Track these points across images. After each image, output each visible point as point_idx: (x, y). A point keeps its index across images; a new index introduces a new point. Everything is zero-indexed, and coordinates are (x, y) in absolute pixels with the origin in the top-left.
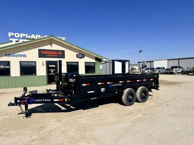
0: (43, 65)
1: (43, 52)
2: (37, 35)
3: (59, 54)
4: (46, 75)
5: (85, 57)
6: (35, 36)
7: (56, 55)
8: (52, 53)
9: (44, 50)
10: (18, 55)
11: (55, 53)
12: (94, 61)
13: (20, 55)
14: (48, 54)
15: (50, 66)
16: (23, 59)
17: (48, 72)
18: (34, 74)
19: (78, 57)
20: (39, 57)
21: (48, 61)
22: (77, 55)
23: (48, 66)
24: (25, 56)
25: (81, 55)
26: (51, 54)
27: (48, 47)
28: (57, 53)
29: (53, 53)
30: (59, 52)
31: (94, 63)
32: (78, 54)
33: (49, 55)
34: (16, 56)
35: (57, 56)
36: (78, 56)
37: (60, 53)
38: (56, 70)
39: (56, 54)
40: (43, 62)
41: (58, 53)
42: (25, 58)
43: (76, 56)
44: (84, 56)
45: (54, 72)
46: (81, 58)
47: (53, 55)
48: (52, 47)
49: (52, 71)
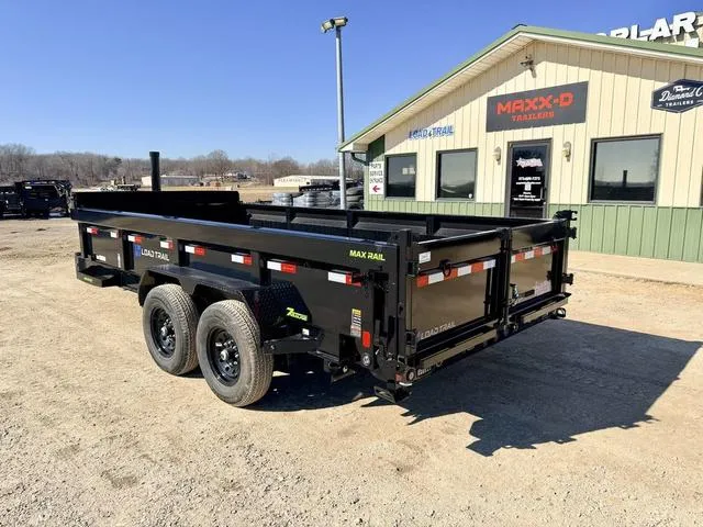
0: (499, 160)
1: (500, 105)
3: (562, 104)
4: (503, 201)
6: (670, 22)
7: (549, 110)
8: (532, 104)
9: (504, 99)
10: (434, 129)
11: (545, 103)
13: (438, 131)
14: (518, 112)
15: (523, 163)
16: (446, 143)
18: (470, 196)
19: (663, 107)
20: (488, 130)
21: (514, 143)
22: (657, 95)
23: (515, 163)
24: (449, 131)
25: (686, 92)
26: (528, 109)
27: (521, 83)
28: (551, 102)
29: (537, 104)
30: (562, 96)
32: (663, 85)
33: (519, 118)
34: (430, 134)
35: (552, 114)
36: (666, 97)
37: (566, 99)
38: (542, 180)
39: (550, 106)
40: (498, 150)
41: (556, 101)
42: (450, 138)
45: (535, 190)
46: (680, 108)
47: (536, 112)
48: (534, 76)
49: (528, 187)
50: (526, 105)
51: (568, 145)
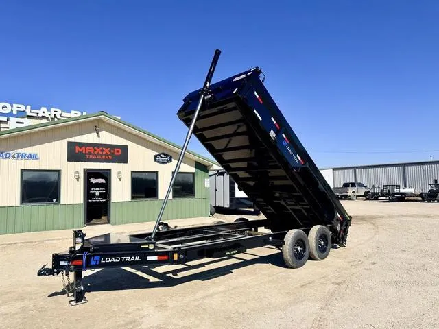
0: (78, 180)
1: (77, 148)
2: (53, 110)
3: (116, 153)
4: (82, 201)
5: (173, 160)
7: (109, 155)
8: (98, 150)
9: (81, 145)
10: (18, 154)
11: (107, 151)
12: (192, 170)
13: (24, 156)
14: (90, 153)
15: (93, 181)
16: (30, 164)
17: (88, 194)
18: (54, 200)
19: (158, 161)
21: (87, 169)
22: (156, 157)
23: (89, 181)
24: (35, 157)
25: (164, 157)
26: (96, 152)
27: (90, 138)
28: (109, 151)
29: (101, 151)
30: (116, 150)
31: (193, 173)
32: (158, 153)
33: (91, 156)
34: (14, 157)
35: (110, 157)
36: (159, 158)
37: (118, 152)
38: (106, 190)
39: (109, 153)
40: (77, 172)
41: (112, 151)
42: (35, 161)
43: (153, 158)
44: (171, 157)
45: (101, 195)
46: (163, 163)
47: (102, 155)
48: (99, 136)
49: (97, 194)
50: (95, 150)
51: (119, 173)
